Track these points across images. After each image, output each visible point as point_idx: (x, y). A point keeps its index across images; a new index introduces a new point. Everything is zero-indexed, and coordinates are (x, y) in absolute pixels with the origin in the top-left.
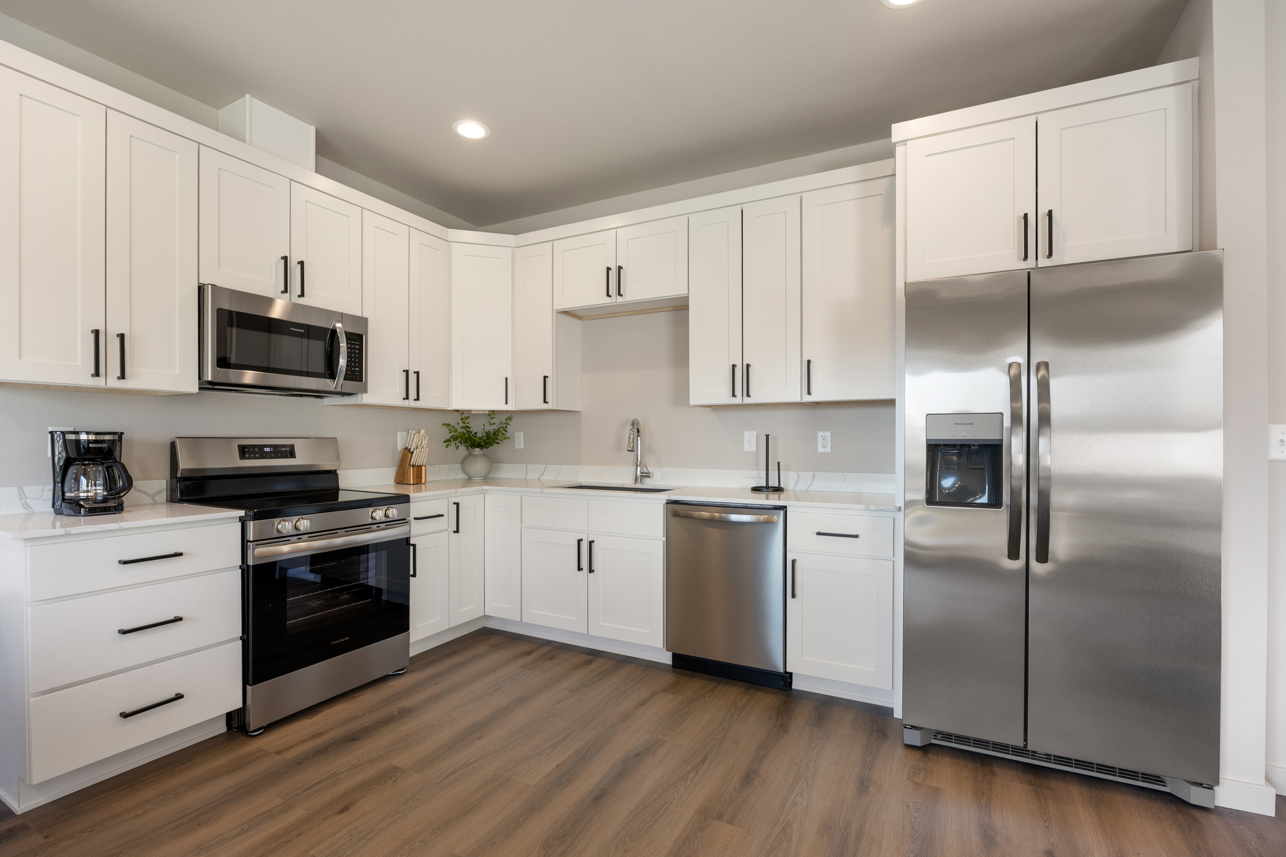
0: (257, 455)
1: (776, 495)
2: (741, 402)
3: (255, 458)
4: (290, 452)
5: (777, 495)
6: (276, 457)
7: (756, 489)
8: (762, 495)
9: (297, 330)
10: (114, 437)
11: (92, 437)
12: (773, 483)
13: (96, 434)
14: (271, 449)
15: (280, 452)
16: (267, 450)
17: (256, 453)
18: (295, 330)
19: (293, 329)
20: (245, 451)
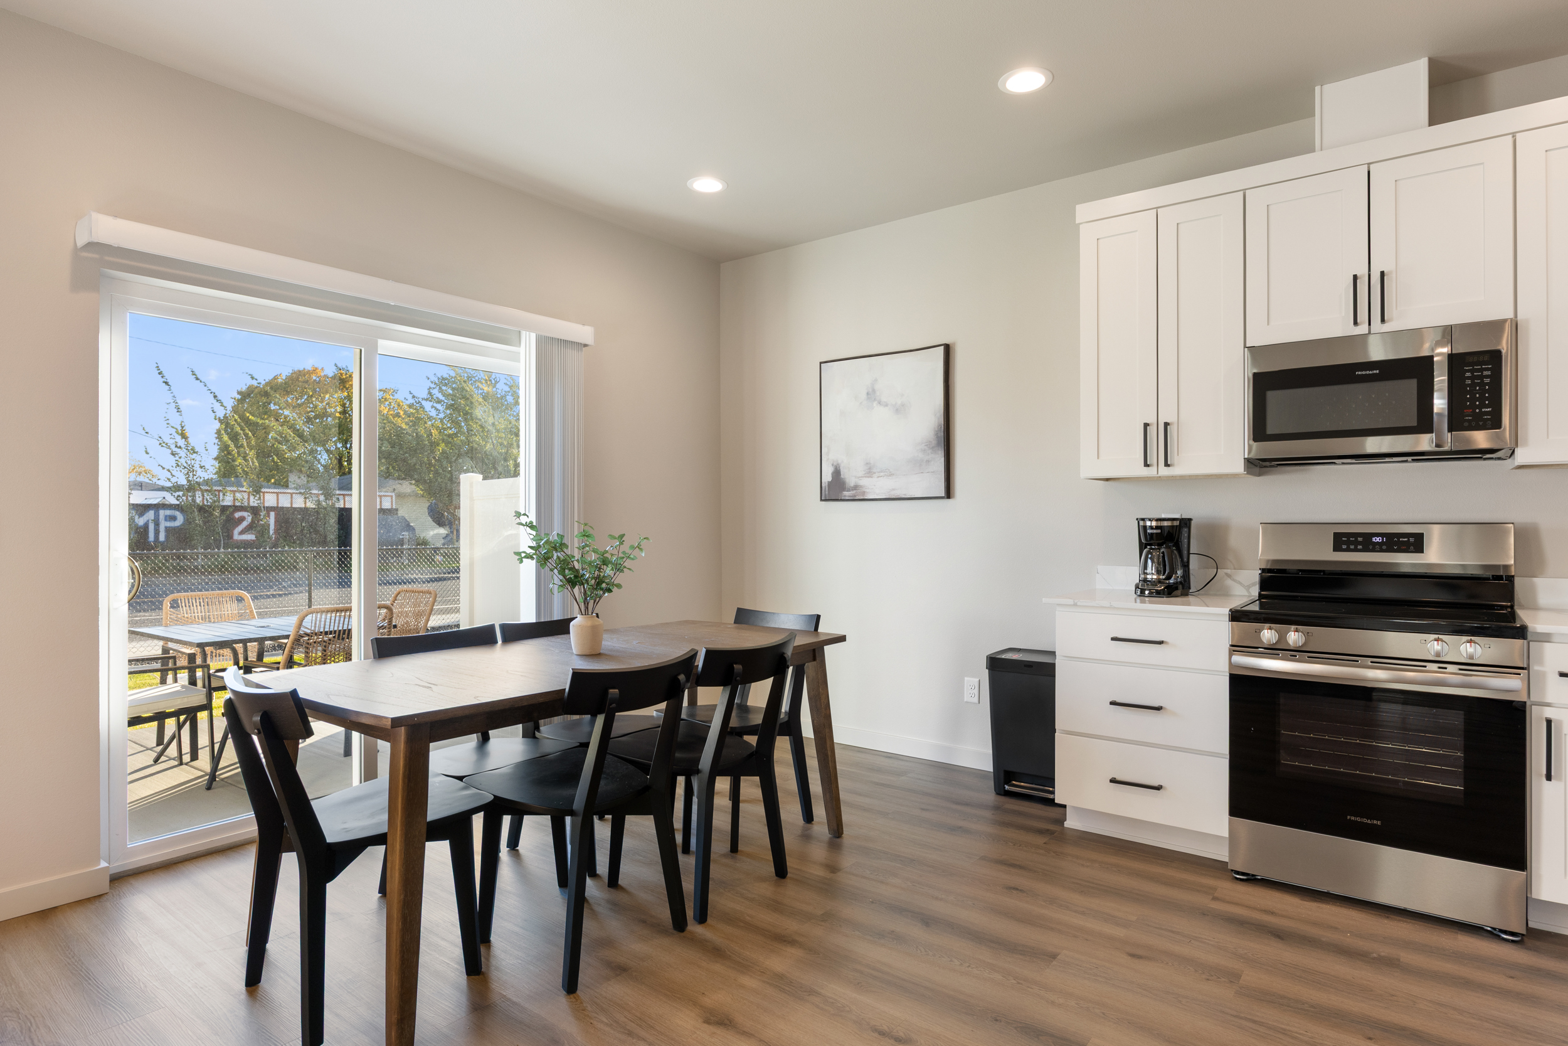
0: (1360, 547)
3: (1356, 550)
4: (1415, 543)
6: (1390, 550)
9: (1368, 372)
10: (1172, 523)
11: (1154, 524)
13: (1158, 520)
14: (1383, 539)
15: (1399, 543)
16: (1378, 539)
17: (1356, 543)
18: (1364, 373)
19: (1360, 373)
20: (1344, 540)
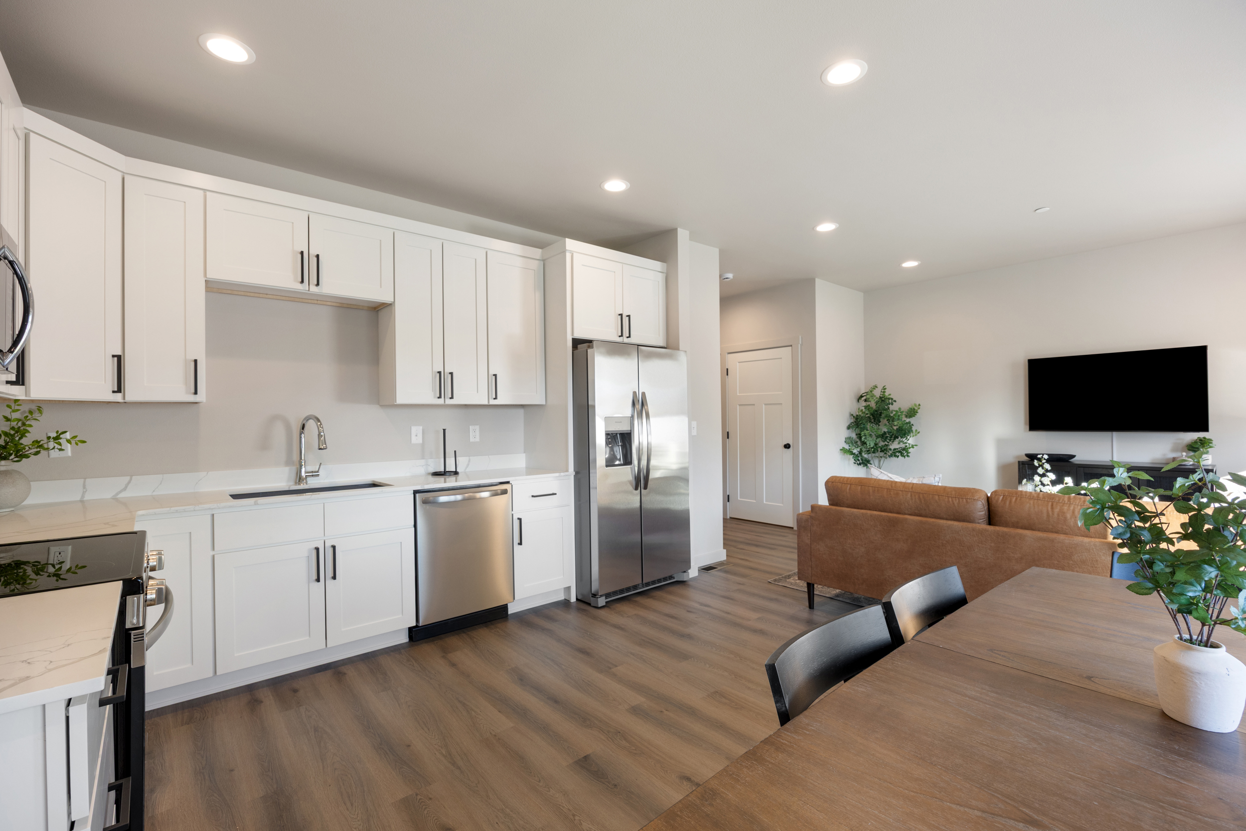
1: (453, 478)
2: (443, 402)
5: (455, 478)
7: (436, 474)
8: (442, 479)
12: (451, 467)
